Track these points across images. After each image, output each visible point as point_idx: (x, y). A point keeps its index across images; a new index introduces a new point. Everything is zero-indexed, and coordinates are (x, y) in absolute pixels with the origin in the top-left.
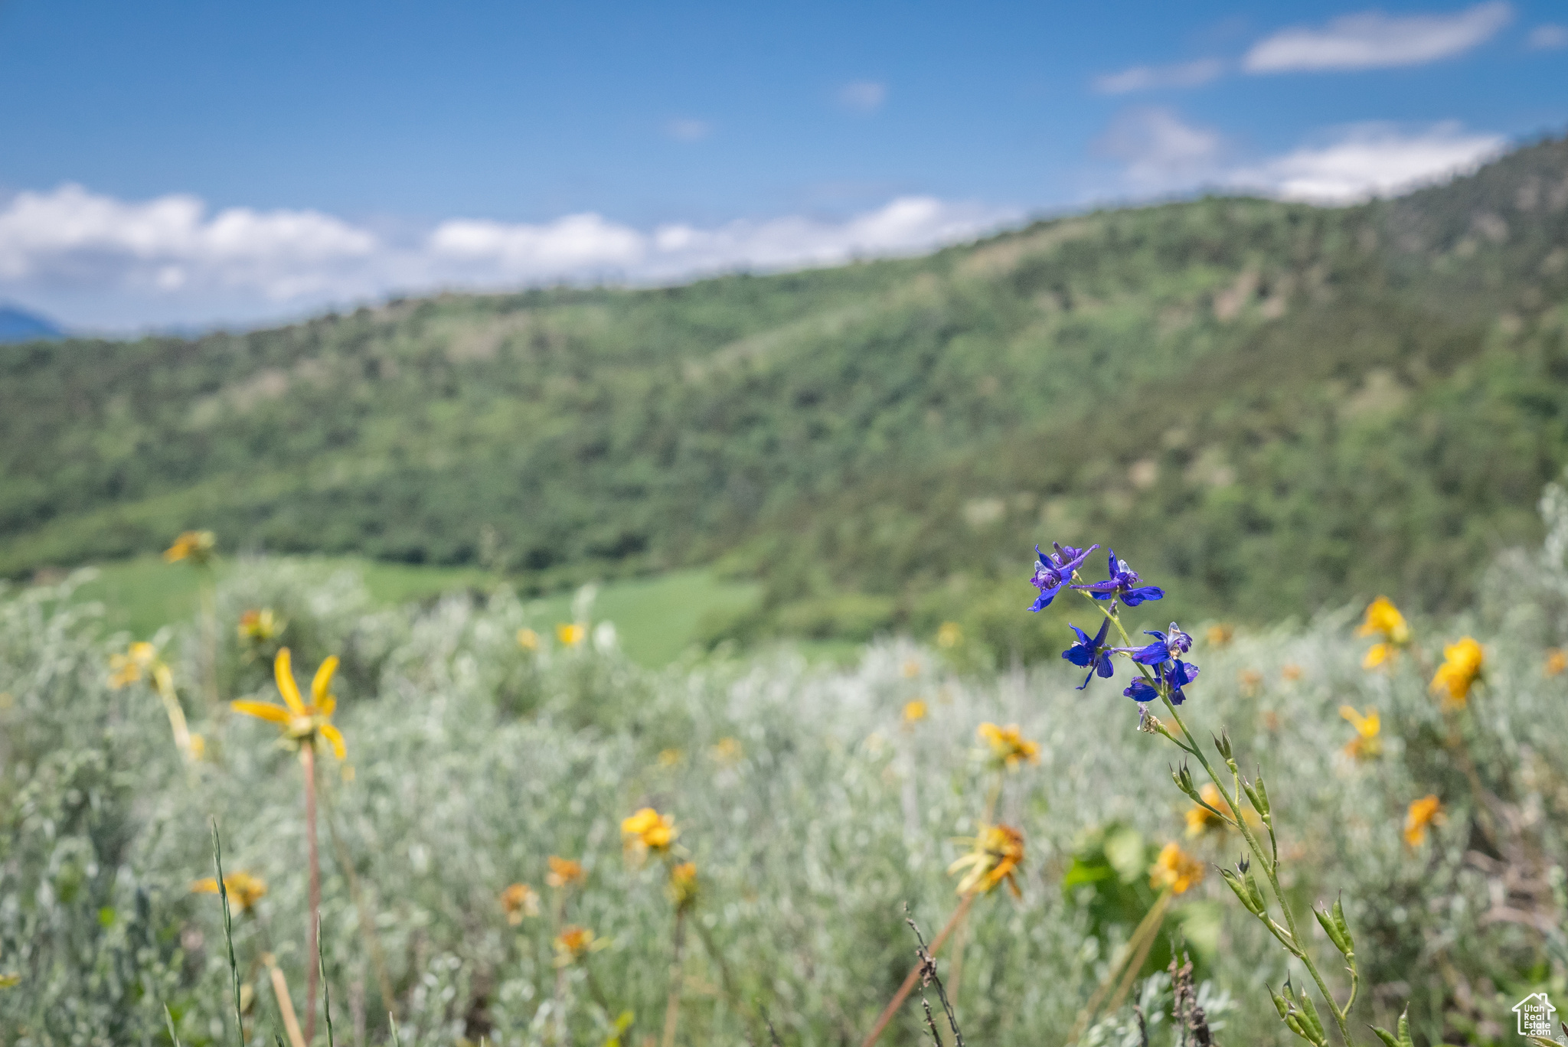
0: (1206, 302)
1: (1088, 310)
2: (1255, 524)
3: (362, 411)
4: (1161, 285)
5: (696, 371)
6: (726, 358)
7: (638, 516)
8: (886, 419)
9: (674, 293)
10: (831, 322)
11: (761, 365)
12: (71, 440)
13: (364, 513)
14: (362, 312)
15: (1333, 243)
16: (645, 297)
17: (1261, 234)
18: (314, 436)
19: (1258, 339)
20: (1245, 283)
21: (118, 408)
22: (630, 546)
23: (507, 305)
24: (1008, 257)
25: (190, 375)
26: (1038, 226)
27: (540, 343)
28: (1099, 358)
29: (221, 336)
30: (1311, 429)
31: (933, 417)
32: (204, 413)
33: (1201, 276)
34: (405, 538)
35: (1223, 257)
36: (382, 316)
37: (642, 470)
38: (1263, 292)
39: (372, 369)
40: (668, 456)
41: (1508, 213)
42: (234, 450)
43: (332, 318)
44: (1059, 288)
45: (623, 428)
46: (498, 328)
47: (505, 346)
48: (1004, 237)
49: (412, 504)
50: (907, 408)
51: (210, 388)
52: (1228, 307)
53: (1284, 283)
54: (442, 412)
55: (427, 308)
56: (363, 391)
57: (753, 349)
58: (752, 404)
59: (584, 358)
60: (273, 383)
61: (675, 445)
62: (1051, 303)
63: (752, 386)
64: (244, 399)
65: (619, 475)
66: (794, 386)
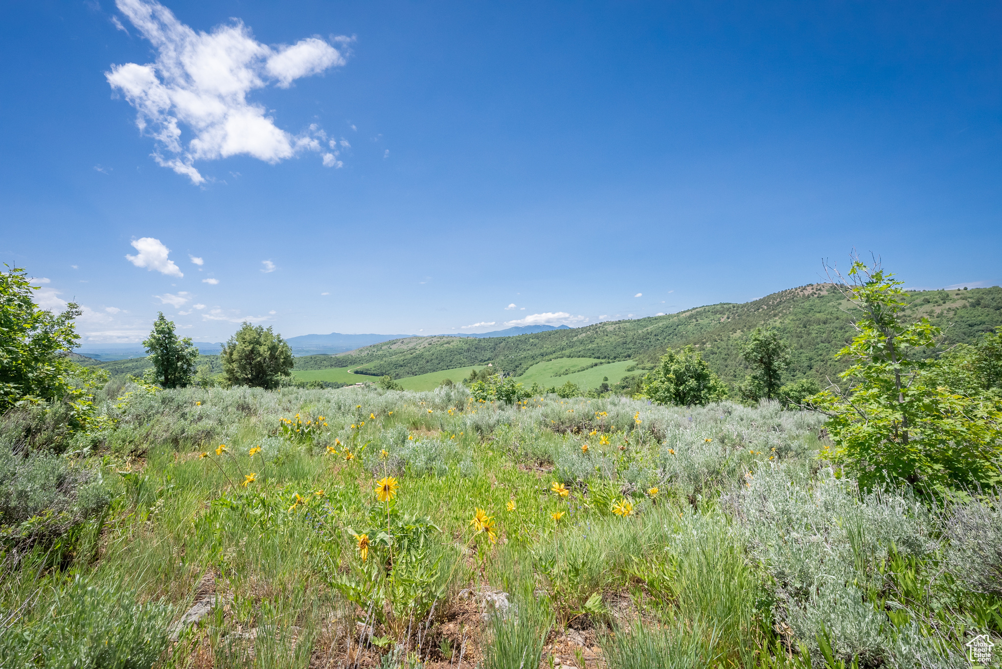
0: (719, 319)
1: (700, 321)
2: (713, 353)
3: (595, 338)
4: (712, 317)
5: (640, 332)
6: (644, 329)
7: (630, 352)
8: (667, 338)
9: (638, 320)
10: (661, 324)
11: (649, 331)
12: (558, 343)
13: (592, 352)
14: (596, 325)
15: (740, 310)
16: (635, 321)
17: (728, 309)
18: (589, 341)
19: (724, 326)
20: (726, 316)
21: (565, 338)
22: (629, 356)
23: (616, 323)
24: (688, 314)
25: (573, 334)
26: (694, 309)
27: (619, 328)
28: (702, 328)
29: (578, 329)
30: (725, 339)
31: (675, 337)
32: (575, 339)
33: (719, 316)
34: (597, 355)
35: (722, 313)
36: (599, 325)
37: (631, 345)
38: (728, 318)
39: (597, 332)
40: (635, 344)
41: (768, 305)
42: (578, 343)
43: (592, 325)
44: (696, 318)
45: (629, 340)
46: (614, 326)
47: (614, 329)
48: (688, 311)
49: (599, 350)
50: (671, 336)
51: (576, 336)
52: (722, 320)
53: (731, 317)
54: (605, 338)
55: (605, 324)
56: (595, 335)
57: (649, 328)
58: (648, 336)
59: (626, 330)
60: (584, 335)
61: (636, 342)
62: (694, 320)
63: (648, 333)
64: (580, 337)
65: (628, 346)
66: (654, 333)
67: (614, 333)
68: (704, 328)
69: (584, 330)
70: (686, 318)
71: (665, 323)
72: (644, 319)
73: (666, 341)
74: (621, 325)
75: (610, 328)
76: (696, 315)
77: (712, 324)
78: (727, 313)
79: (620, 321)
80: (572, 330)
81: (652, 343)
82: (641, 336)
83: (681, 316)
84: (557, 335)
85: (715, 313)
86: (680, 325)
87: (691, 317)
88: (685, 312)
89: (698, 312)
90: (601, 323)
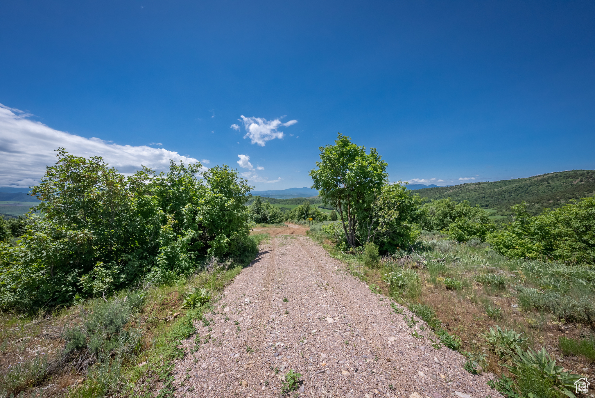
0: (572, 182)
1: (551, 183)
3: (460, 193)
4: (564, 181)
5: (496, 190)
6: (500, 189)
7: (488, 203)
8: (520, 195)
9: (494, 182)
10: (514, 185)
11: (504, 189)
12: (433, 196)
14: (461, 185)
16: (492, 183)
17: (582, 175)
20: (578, 180)
22: (487, 206)
23: (476, 184)
24: (539, 178)
26: (545, 175)
27: (479, 187)
28: (553, 188)
29: (447, 187)
31: (527, 194)
32: (445, 193)
33: (571, 180)
35: (574, 177)
37: (488, 199)
38: (581, 181)
39: (461, 190)
43: (458, 185)
44: (547, 181)
45: (487, 196)
46: (475, 186)
47: (475, 188)
48: (540, 176)
50: (523, 193)
51: (446, 191)
52: (575, 183)
53: (585, 180)
54: (468, 193)
55: (467, 184)
56: (460, 192)
57: (504, 188)
58: (503, 193)
59: (484, 189)
60: (452, 191)
61: (493, 197)
62: (546, 183)
63: (503, 191)
64: (449, 193)
65: (486, 199)
66: (508, 191)
67: (474, 190)
68: (556, 188)
69: (451, 188)
70: (537, 181)
71: (517, 184)
72: (500, 182)
73: (518, 197)
74: (480, 186)
75: (471, 187)
76: (547, 179)
77: (564, 186)
78: (580, 178)
79: (479, 183)
80: (443, 188)
81: (506, 198)
82: (497, 193)
83: (533, 180)
84: (432, 191)
85: (568, 177)
86: (532, 186)
87: (542, 181)
88: (536, 177)
89: (550, 177)
90: (464, 184)
